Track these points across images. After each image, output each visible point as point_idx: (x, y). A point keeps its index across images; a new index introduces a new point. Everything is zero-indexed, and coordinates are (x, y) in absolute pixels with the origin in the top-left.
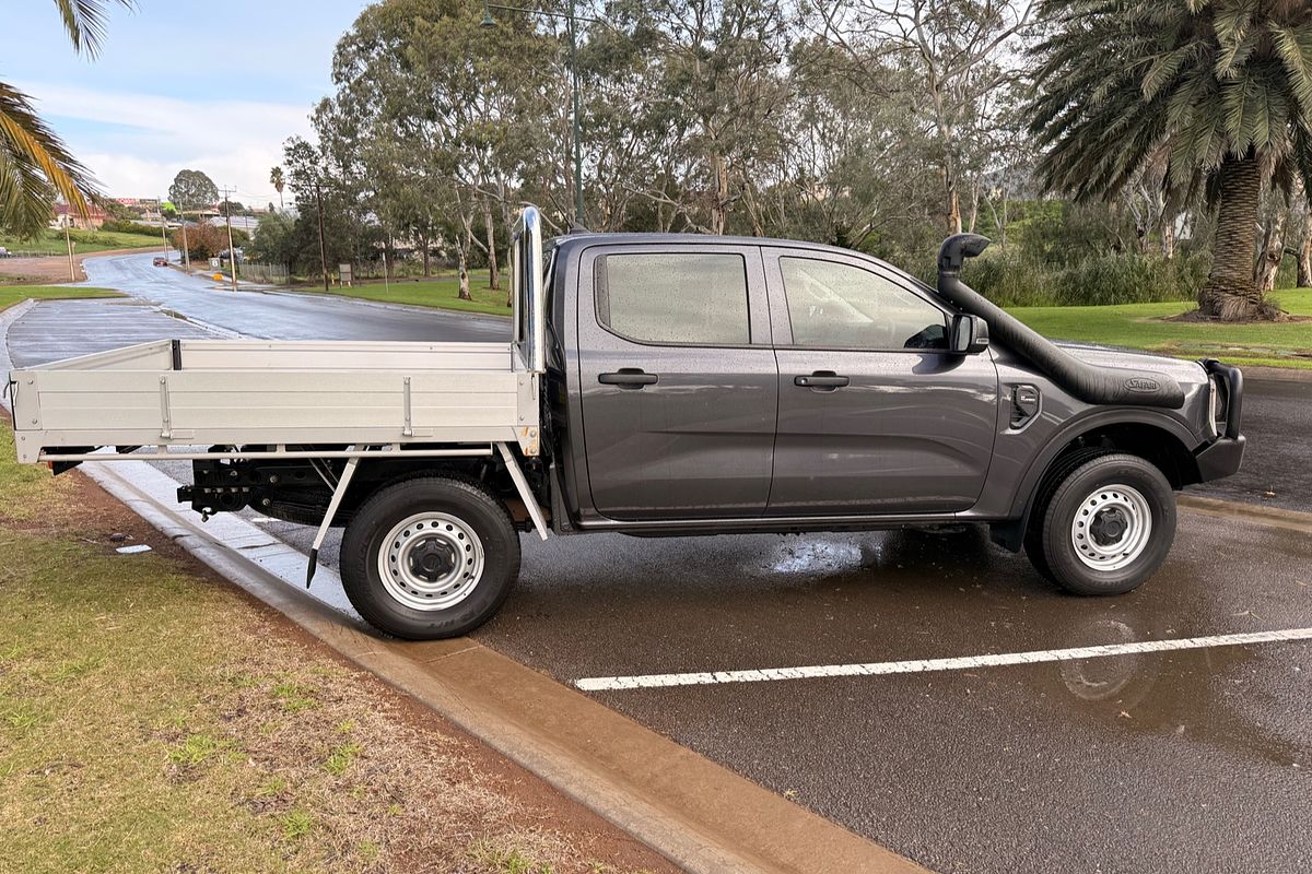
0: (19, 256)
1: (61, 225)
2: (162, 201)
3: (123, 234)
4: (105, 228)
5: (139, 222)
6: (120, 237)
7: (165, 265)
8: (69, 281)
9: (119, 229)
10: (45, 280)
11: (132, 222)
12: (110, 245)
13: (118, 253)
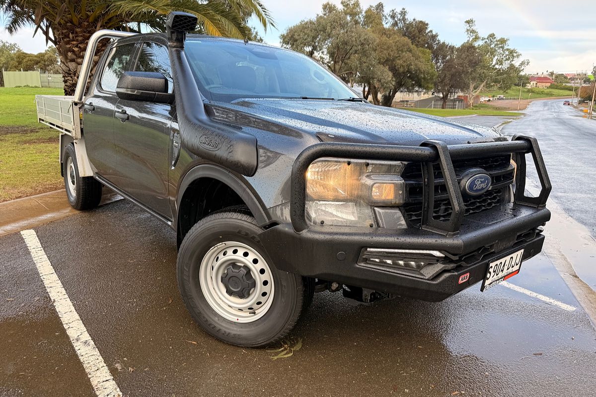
0: (508, 99)
1: (531, 86)
2: (589, 74)
3: (557, 90)
4: (551, 87)
5: (567, 84)
6: (555, 91)
7: (569, 104)
8: (516, 110)
9: (557, 88)
10: (509, 109)
11: (564, 84)
12: (550, 95)
13: (551, 99)
